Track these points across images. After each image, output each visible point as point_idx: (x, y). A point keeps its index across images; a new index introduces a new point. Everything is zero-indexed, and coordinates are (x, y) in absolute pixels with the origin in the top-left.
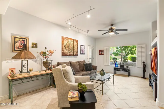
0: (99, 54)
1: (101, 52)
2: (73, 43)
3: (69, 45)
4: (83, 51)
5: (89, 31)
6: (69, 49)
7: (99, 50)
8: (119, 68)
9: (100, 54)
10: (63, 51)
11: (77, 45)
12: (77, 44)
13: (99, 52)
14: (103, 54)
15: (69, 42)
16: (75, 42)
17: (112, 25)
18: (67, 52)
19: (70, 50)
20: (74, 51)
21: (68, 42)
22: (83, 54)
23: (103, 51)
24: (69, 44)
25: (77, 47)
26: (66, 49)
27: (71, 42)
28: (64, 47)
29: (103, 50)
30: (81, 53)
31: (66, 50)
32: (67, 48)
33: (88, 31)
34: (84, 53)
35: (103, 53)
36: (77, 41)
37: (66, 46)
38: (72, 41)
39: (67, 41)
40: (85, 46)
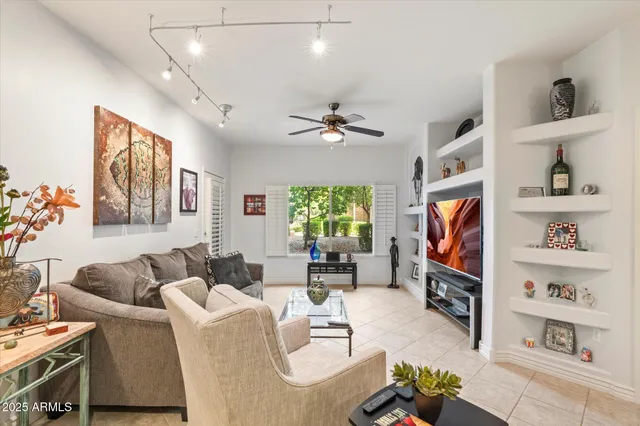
0: (246, 213)
1: (254, 205)
2: (151, 152)
3: (133, 165)
4: (190, 199)
5: (231, 107)
6: (133, 186)
7: (246, 197)
8: (325, 262)
9: (249, 210)
10: (103, 198)
11: (170, 168)
12: (170, 159)
13: (246, 202)
14: (264, 214)
15: (136, 148)
16: (159, 150)
17: (335, 107)
18: (123, 200)
19: (137, 191)
20: (156, 196)
21: (130, 144)
22: (189, 211)
23: (263, 202)
24: (133, 156)
25: (167, 178)
26: (120, 182)
27: (143, 147)
28: (109, 174)
29: (264, 196)
30: (184, 208)
31: (119, 193)
32: (122, 176)
33: (228, 108)
34: (193, 208)
35: (263, 207)
36: (168, 146)
37: (121, 165)
38: (149, 142)
39: (125, 138)
40: (196, 174)
